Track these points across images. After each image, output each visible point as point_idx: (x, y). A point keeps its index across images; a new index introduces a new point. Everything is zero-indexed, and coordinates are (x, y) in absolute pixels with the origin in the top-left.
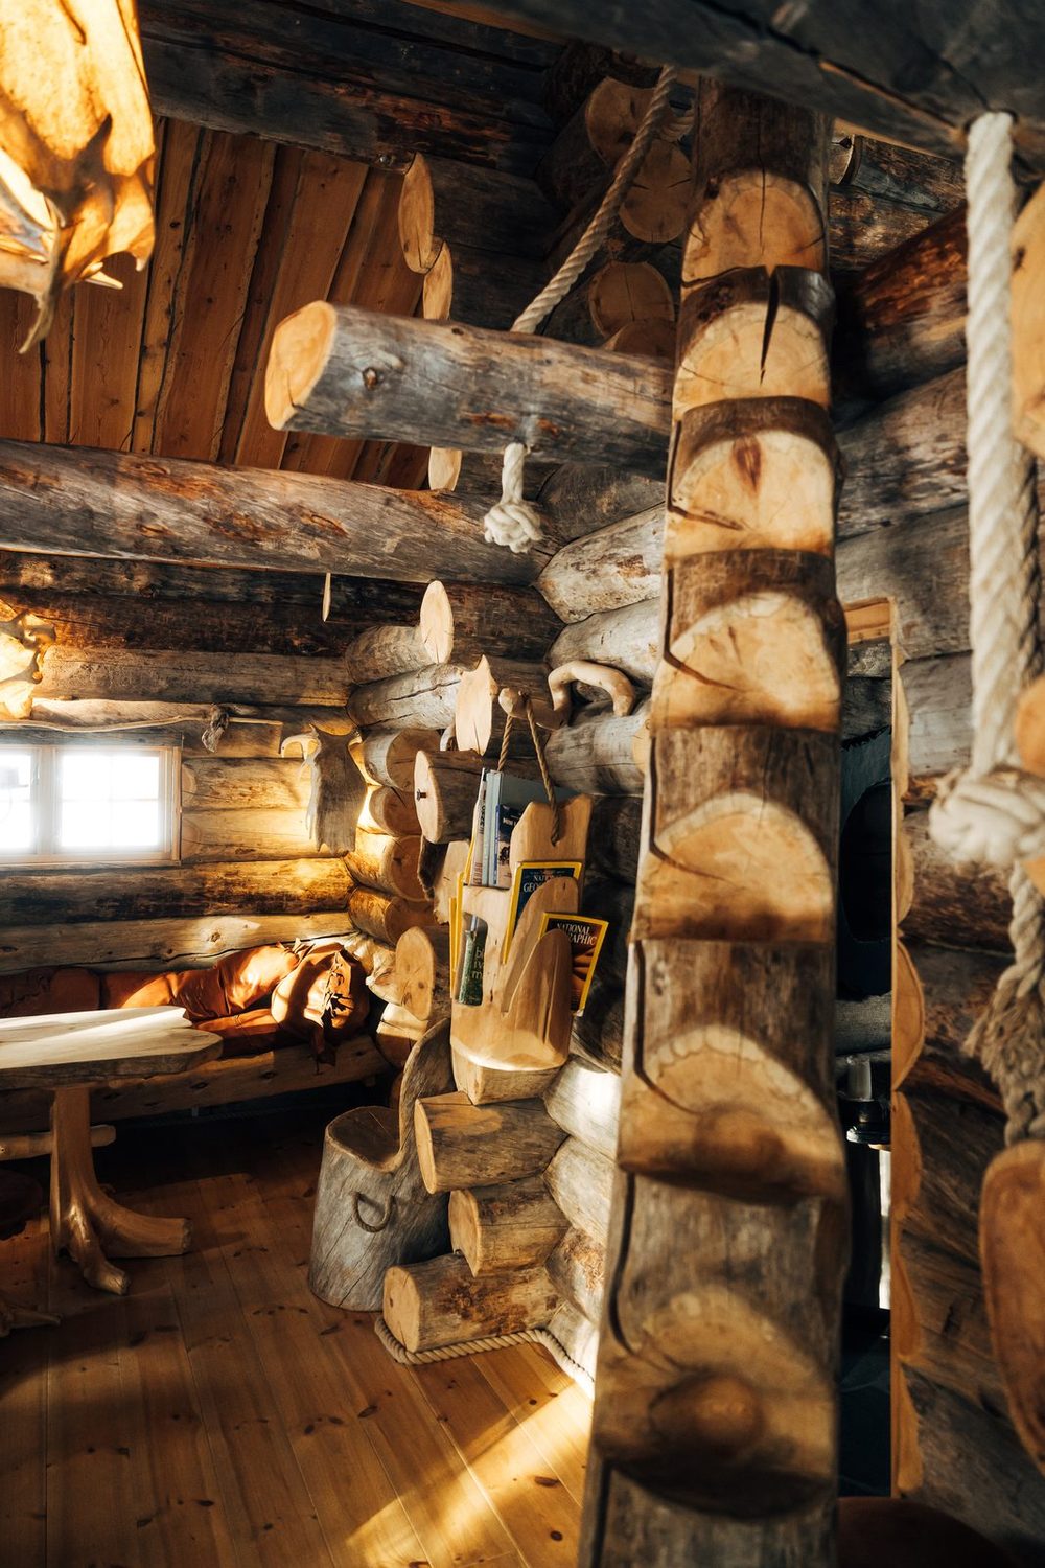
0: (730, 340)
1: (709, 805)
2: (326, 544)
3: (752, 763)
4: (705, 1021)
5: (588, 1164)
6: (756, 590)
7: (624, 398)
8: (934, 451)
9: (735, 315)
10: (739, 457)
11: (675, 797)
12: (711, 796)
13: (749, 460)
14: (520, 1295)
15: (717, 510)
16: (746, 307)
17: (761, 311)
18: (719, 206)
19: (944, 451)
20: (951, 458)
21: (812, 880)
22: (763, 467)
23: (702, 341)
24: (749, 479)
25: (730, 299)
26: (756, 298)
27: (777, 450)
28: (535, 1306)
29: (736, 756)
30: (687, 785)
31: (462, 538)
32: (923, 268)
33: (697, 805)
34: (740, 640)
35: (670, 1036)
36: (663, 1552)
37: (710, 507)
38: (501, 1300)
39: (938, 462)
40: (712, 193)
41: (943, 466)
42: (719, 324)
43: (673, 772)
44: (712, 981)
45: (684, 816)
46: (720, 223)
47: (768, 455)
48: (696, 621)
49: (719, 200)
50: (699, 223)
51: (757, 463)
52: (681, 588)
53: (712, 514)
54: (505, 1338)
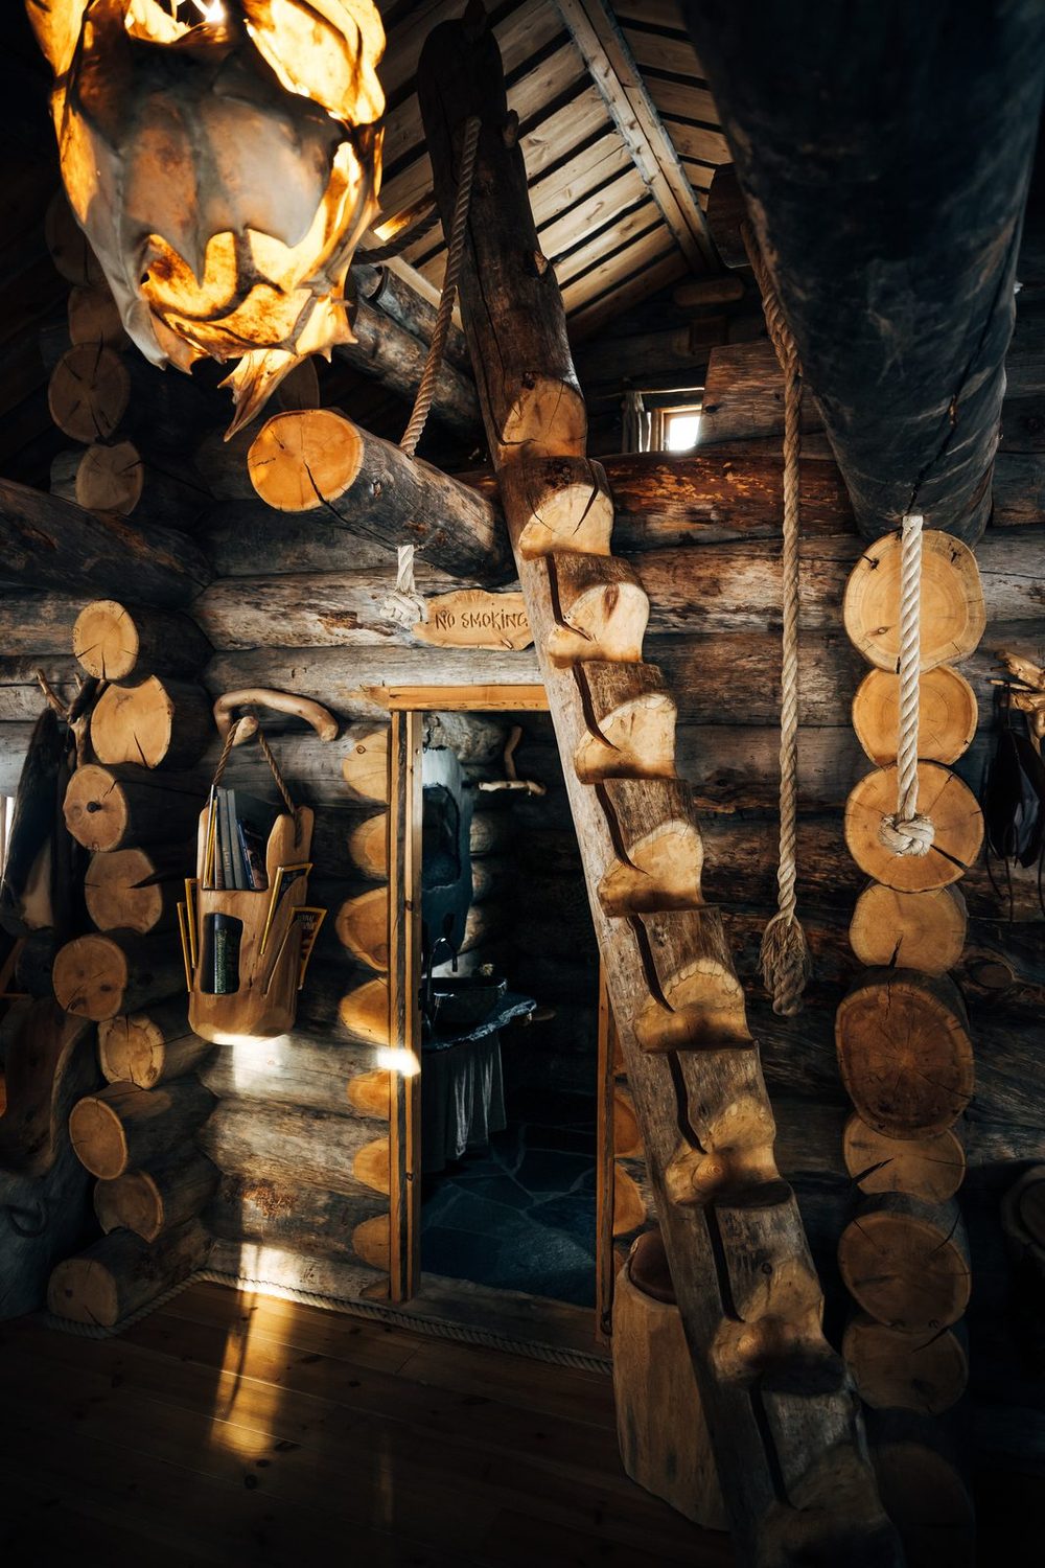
0: (568, 505)
1: (660, 829)
2: (35, 558)
3: (679, 802)
4: (697, 957)
5: (255, 1116)
6: (650, 692)
7: (477, 522)
8: (669, 601)
9: (575, 489)
10: (607, 597)
11: (635, 824)
12: (661, 823)
13: (611, 600)
14: (184, 1248)
15: (585, 629)
16: (581, 486)
17: (590, 490)
18: (533, 395)
19: (675, 602)
20: (680, 608)
21: (693, 870)
22: (618, 605)
23: (552, 501)
24: (608, 611)
25: (572, 477)
26: (587, 482)
27: (627, 596)
28: (197, 1252)
29: (670, 798)
30: (641, 816)
31: (145, 564)
32: (664, 485)
33: (652, 829)
34: (635, 722)
35: (678, 969)
36: (761, 1232)
37: (581, 625)
38: (173, 1255)
39: (669, 608)
40: (530, 386)
41: (673, 611)
42: (565, 493)
43: (628, 808)
44: (695, 934)
45: (645, 836)
46: (531, 408)
47: (622, 599)
48: (615, 708)
49: (533, 391)
50: (520, 403)
51: (615, 602)
52: (596, 684)
53: (582, 629)
54: (179, 1286)
